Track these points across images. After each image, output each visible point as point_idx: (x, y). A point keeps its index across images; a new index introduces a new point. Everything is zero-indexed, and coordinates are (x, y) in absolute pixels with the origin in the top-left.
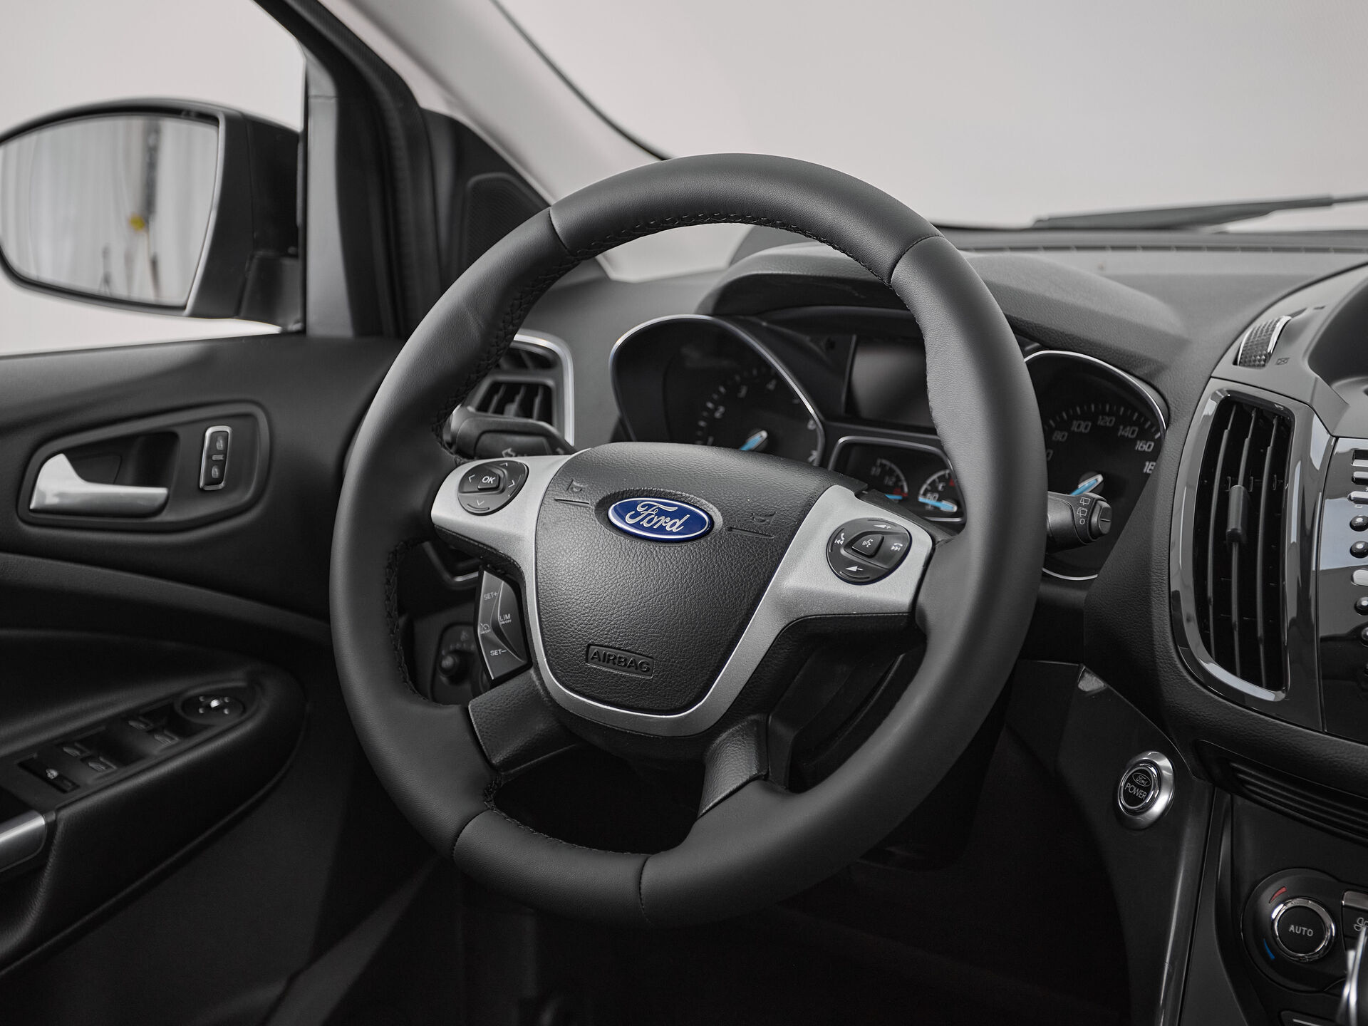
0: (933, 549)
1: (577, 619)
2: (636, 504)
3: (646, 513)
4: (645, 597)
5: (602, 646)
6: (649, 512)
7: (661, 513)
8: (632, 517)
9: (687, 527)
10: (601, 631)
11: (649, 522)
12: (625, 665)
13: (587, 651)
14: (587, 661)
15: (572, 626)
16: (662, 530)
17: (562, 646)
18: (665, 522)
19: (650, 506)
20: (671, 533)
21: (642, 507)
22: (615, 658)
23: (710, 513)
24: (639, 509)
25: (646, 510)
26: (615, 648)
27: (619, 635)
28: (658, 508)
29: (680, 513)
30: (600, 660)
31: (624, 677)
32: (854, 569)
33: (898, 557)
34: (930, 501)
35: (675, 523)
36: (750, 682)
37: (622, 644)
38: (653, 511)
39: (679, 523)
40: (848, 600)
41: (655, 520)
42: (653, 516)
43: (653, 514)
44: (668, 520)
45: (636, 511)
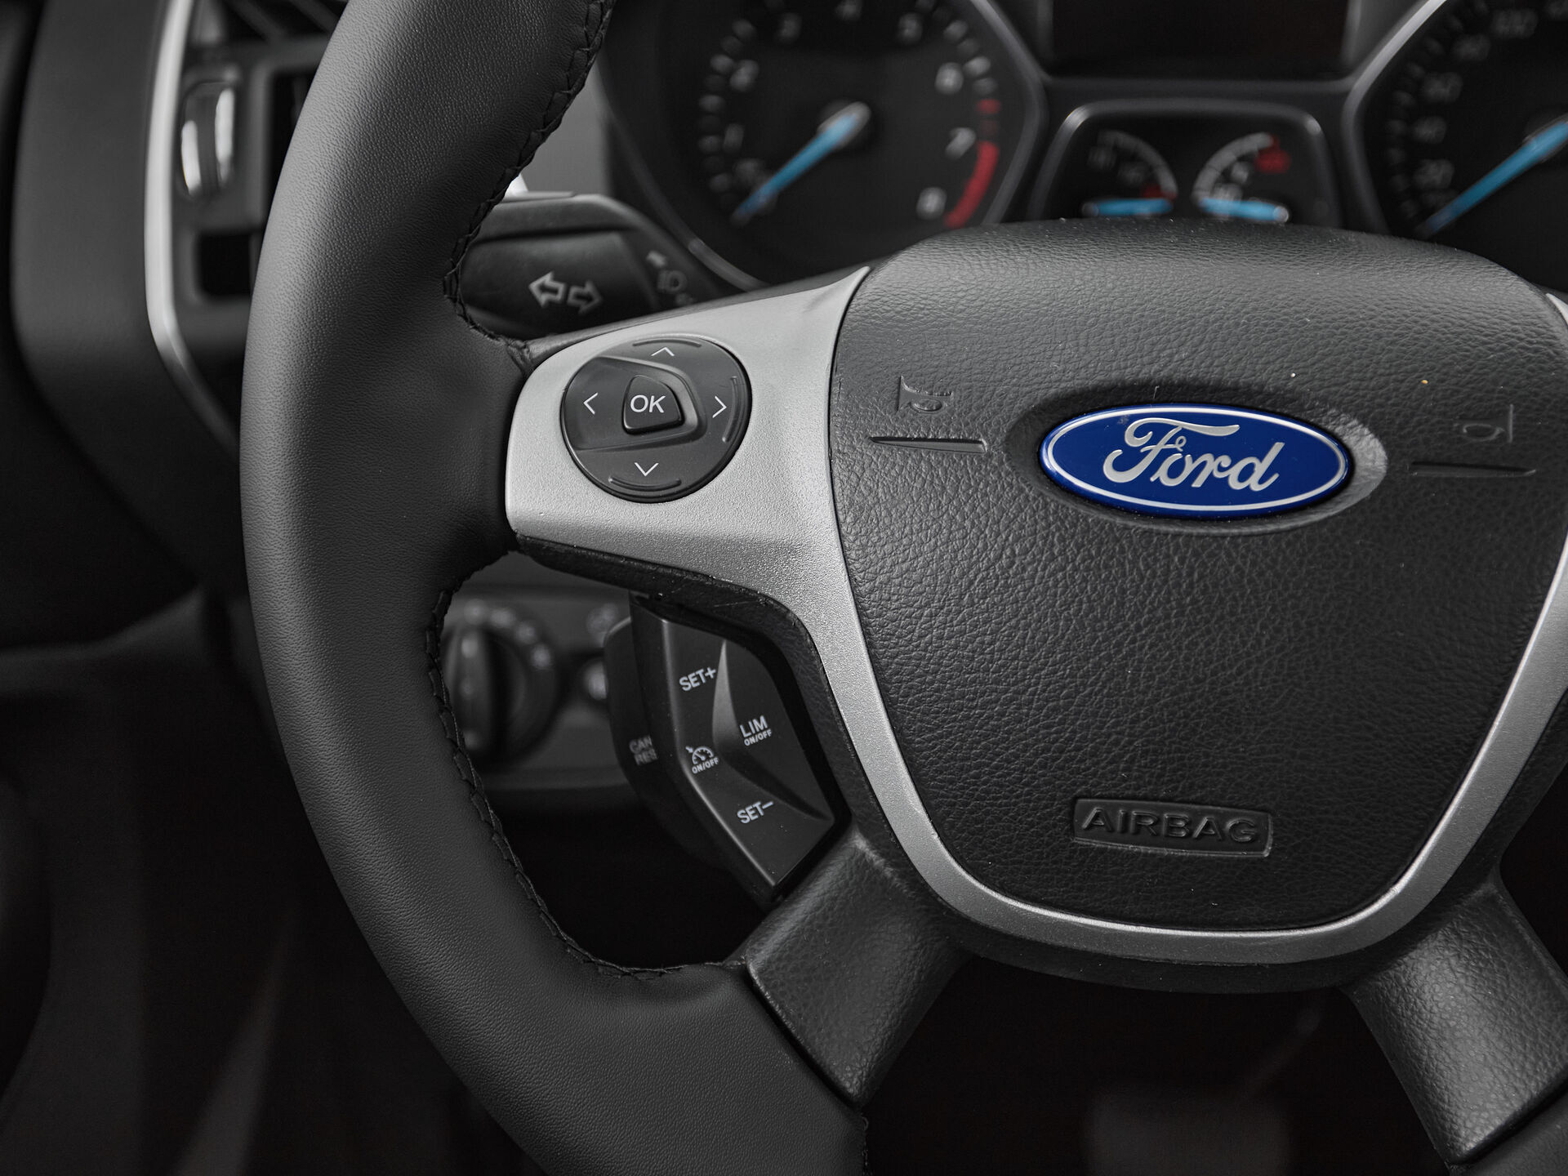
1: (1030, 741)
3: (1155, 450)
4: (1224, 668)
5: (1117, 798)
6: (1162, 445)
7: (1197, 445)
8: (1119, 466)
9: (1289, 475)
10: (1110, 763)
11: (1174, 471)
12: (1190, 834)
13: (1072, 813)
14: (1074, 835)
15: (1017, 757)
16: (1217, 489)
17: (992, 805)
18: (1221, 469)
19: (1159, 431)
20: (1247, 495)
21: (1139, 433)
22: (1158, 821)
24: (1131, 440)
25: (1153, 442)
26: (1155, 799)
27: (1163, 769)
28: (1184, 432)
29: (1250, 441)
30: (1112, 830)
31: (1191, 860)
35: (1249, 470)
37: (1176, 788)
38: (1172, 441)
39: (1261, 468)
41: (1190, 467)
42: (1178, 456)
43: (1175, 451)
44: (1225, 461)
45: (1124, 446)
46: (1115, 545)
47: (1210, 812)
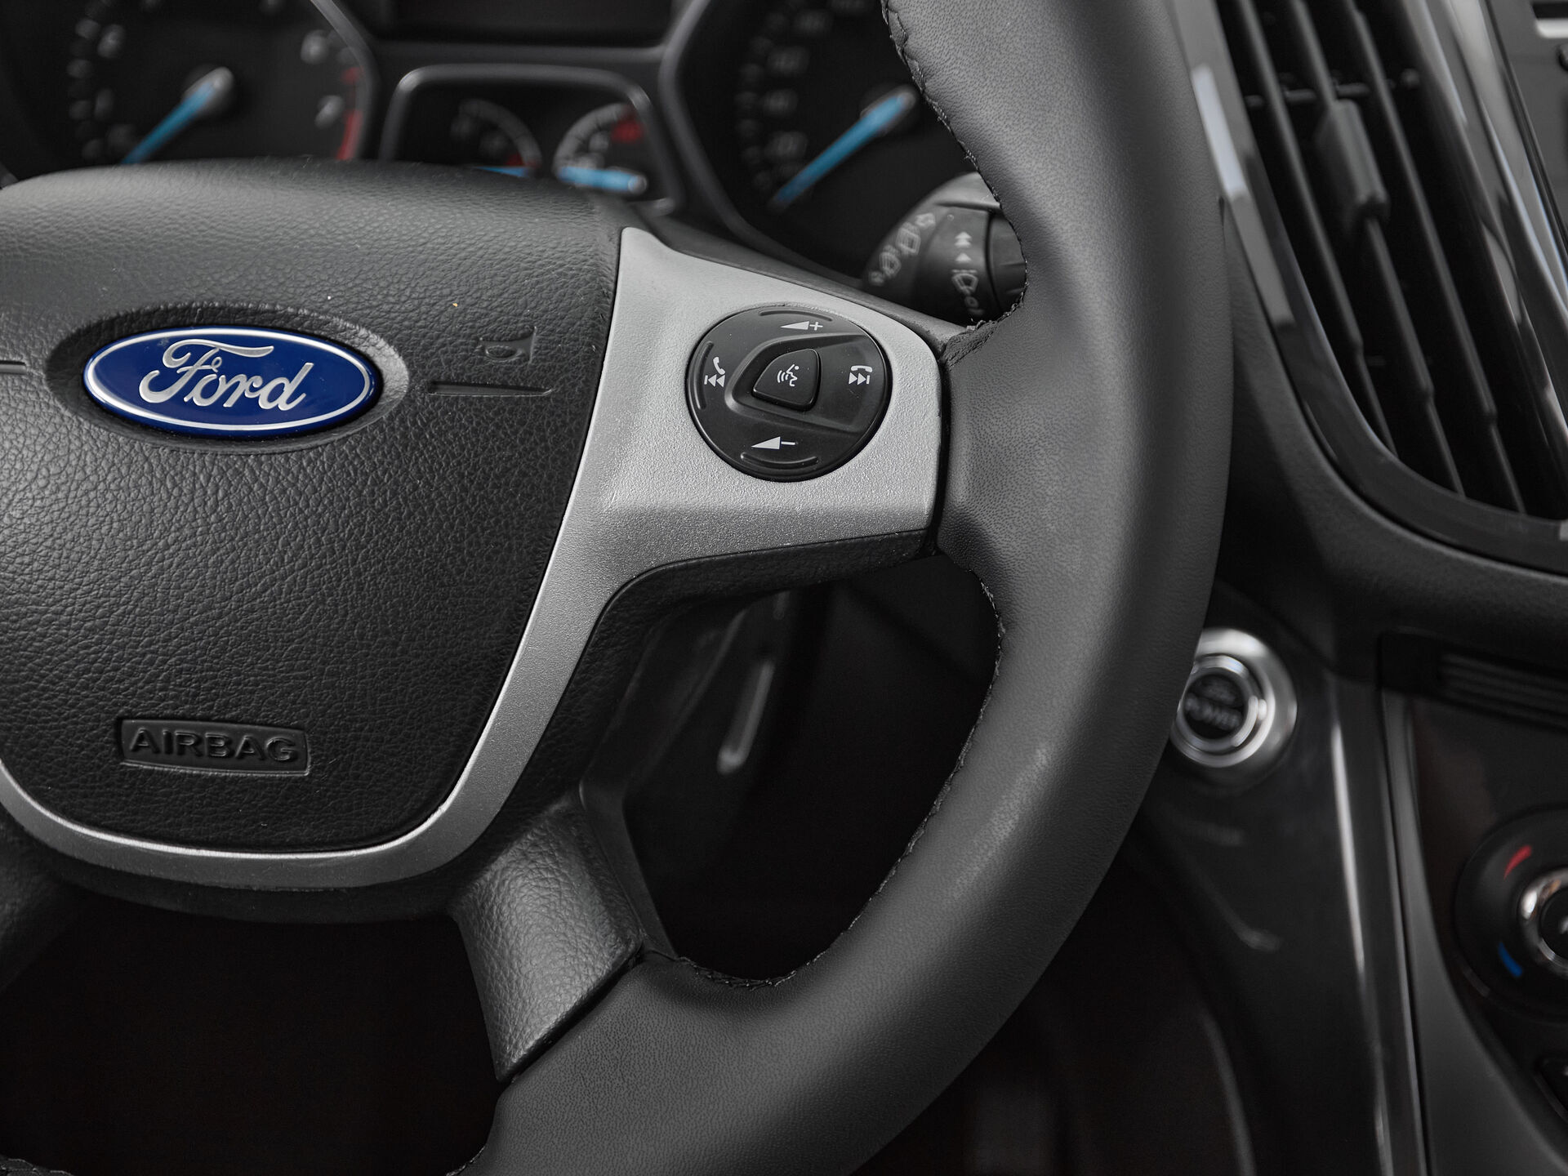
0: (943, 369)
1: (70, 662)
2: (157, 349)
3: (192, 370)
4: (249, 586)
5: (156, 718)
6: (199, 365)
7: (232, 366)
8: (156, 386)
9: (315, 395)
10: (147, 683)
11: (208, 392)
12: (231, 754)
13: (118, 735)
14: (123, 758)
15: (61, 679)
16: (248, 409)
17: (43, 728)
18: (253, 389)
19: (198, 351)
20: (276, 415)
21: (178, 354)
22: (199, 741)
23: (362, 349)
24: (168, 361)
25: (190, 363)
26: (194, 719)
27: (198, 688)
28: (221, 353)
29: (285, 361)
30: (157, 751)
31: (235, 780)
32: (774, 444)
33: (874, 399)
34: (582, 172)
35: (279, 390)
36: (548, 734)
37: (211, 707)
38: (208, 362)
39: (290, 388)
40: (773, 519)
41: (223, 387)
42: (214, 376)
43: (211, 372)
44: (257, 381)
45: (162, 367)
46: (144, 463)
47: (248, 731)
